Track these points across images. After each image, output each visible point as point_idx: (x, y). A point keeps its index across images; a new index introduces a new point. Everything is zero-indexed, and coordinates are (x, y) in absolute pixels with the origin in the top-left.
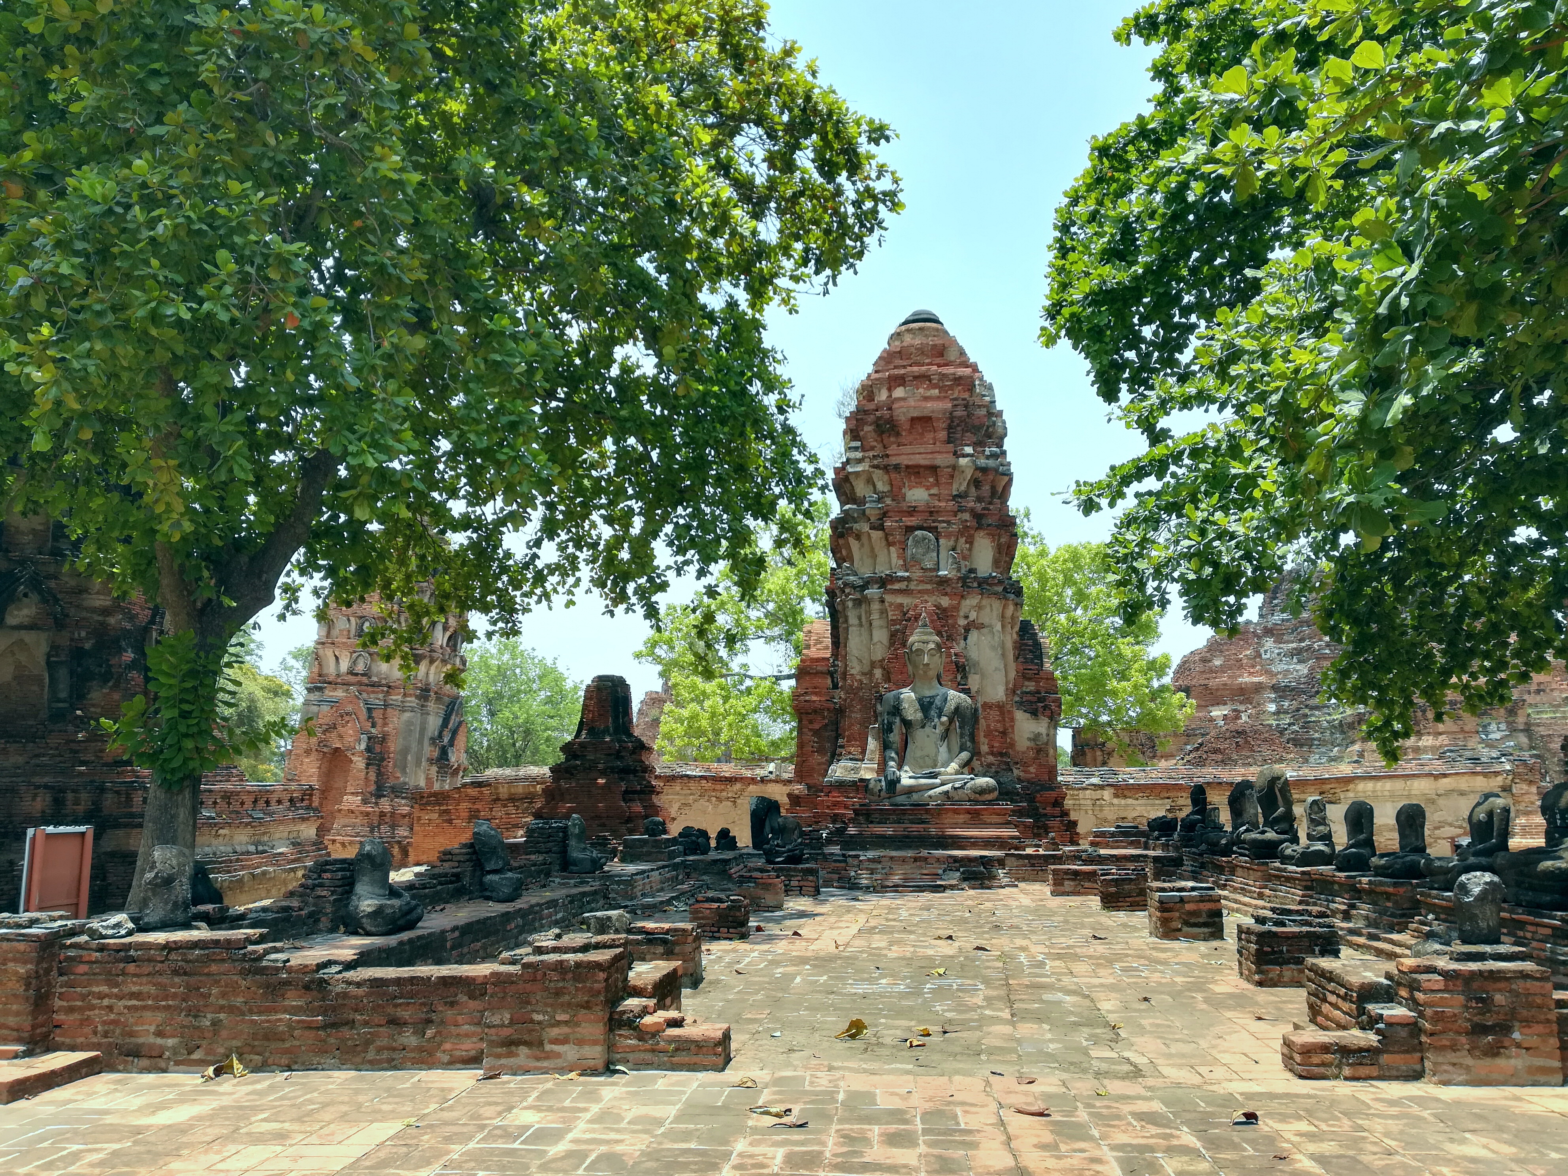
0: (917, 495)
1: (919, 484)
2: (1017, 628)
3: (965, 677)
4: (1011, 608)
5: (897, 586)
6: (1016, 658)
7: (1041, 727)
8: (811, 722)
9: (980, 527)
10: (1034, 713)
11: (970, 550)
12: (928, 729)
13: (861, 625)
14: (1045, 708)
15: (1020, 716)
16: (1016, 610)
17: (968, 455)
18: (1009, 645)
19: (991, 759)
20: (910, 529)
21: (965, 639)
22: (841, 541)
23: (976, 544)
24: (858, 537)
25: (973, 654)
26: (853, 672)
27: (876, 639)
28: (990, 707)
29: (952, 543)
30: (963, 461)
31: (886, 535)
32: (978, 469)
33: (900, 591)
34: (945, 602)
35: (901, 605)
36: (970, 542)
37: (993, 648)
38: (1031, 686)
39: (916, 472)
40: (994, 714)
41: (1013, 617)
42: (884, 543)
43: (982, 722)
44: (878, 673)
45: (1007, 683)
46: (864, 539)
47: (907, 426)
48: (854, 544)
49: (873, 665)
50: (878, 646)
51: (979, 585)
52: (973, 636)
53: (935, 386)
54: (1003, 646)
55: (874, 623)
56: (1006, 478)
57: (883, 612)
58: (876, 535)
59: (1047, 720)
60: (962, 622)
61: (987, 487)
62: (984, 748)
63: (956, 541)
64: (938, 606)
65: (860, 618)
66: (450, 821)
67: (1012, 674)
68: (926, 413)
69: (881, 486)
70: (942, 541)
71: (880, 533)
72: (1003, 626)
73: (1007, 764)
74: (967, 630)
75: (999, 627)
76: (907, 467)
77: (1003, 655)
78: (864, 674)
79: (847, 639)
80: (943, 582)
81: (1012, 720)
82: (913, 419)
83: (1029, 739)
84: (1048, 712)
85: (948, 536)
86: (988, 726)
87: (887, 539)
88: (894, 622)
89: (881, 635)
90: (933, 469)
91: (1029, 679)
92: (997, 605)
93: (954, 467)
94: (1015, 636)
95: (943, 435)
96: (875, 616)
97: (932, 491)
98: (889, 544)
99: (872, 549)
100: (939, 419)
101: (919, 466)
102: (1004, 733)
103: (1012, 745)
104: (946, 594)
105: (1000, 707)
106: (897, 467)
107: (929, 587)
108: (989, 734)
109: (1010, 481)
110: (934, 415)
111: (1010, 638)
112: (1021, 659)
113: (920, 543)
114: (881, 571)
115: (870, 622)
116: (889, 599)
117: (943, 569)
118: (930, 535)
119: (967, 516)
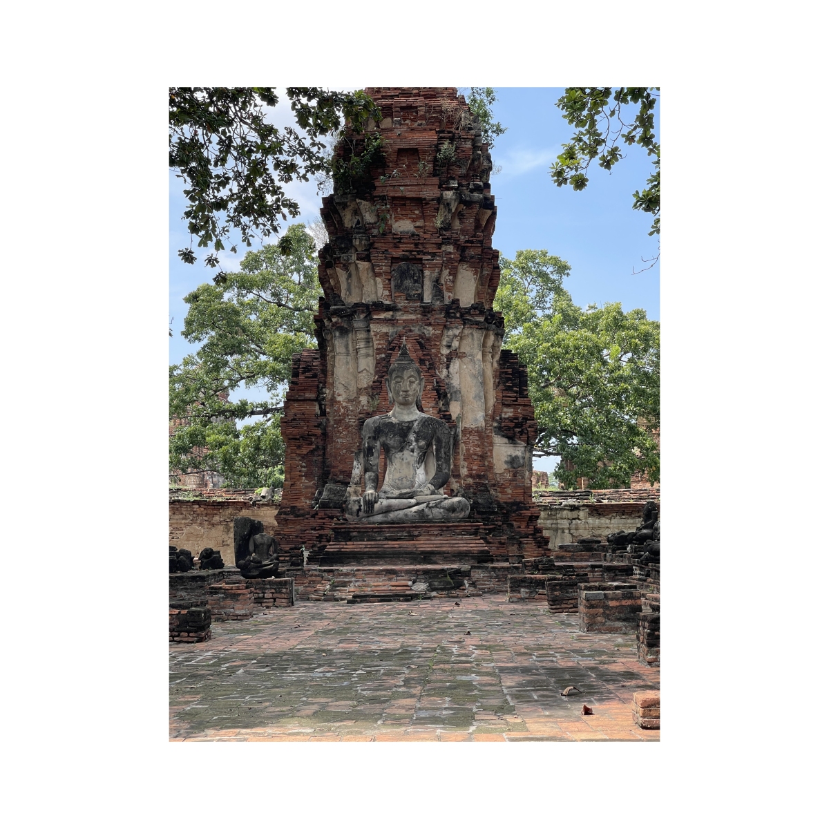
0: (404, 226)
1: (406, 216)
2: (497, 357)
3: (447, 404)
4: (492, 338)
5: (382, 316)
6: (496, 385)
7: (518, 451)
8: (299, 447)
9: (463, 259)
10: (512, 439)
11: (453, 281)
12: (406, 453)
13: (348, 354)
14: (521, 433)
15: (498, 440)
16: (496, 340)
17: (452, 189)
18: (489, 373)
19: (470, 481)
20: (395, 260)
21: (448, 367)
22: (329, 271)
23: (460, 276)
24: (346, 267)
25: (455, 382)
26: (339, 399)
27: (362, 367)
28: (470, 433)
29: (435, 274)
30: (449, 195)
31: (373, 265)
32: (462, 202)
33: (386, 321)
34: (429, 331)
35: (386, 334)
36: (454, 273)
37: (474, 376)
38: (509, 413)
39: (401, 203)
40: (474, 438)
41: (493, 346)
42: (371, 274)
43: (463, 447)
44: (364, 398)
45: (486, 410)
46: (352, 268)
47: (394, 157)
48: (342, 275)
49: (360, 391)
50: (364, 374)
51: (462, 315)
52: (455, 366)
53: (423, 117)
54: (483, 375)
55: (362, 352)
56: (490, 212)
57: (368, 341)
58: (363, 265)
59: (524, 444)
60: (445, 351)
61: (472, 220)
62: (464, 472)
63: (440, 273)
64: (422, 336)
65: (347, 347)
67: (492, 401)
68: (412, 145)
70: (427, 273)
71: (367, 264)
72: (484, 355)
73: (485, 485)
74: (449, 359)
75: (480, 356)
76: (394, 198)
77: (483, 383)
78: (350, 401)
79: (333, 366)
80: (427, 310)
81: (491, 444)
82: (401, 152)
83: (506, 462)
84: (524, 437)
85: (433, 267)
86: (468, 450)
87: (373, 270)
88: (379, 351)
89: (367, 364)
90: (419, 201)
91: (508, 406)
92: (478, 335)
93: (439, 200)
94: (495, 365)
95: (428, 168)
96: (362, 345)
97: (418, 224)
98: (376, 275)
99: (359, 280)
100: (425, 152)
101: (404, 198)
102: (483, 457)
103: (491, 467)
104: (430, 324)
105: (479, 432)
106: (383, 198)
107: (413, 317)
108: (468, 457)
109: (494, 214)
110: (420, 147)
111: (490, 368)
112: (501, 387)
113: (404, 274)
114: (368, 299)
115: (357, 351)
116: (373, 327)
117: (427, 298)
118: (415, 268)
119: (451, 248)
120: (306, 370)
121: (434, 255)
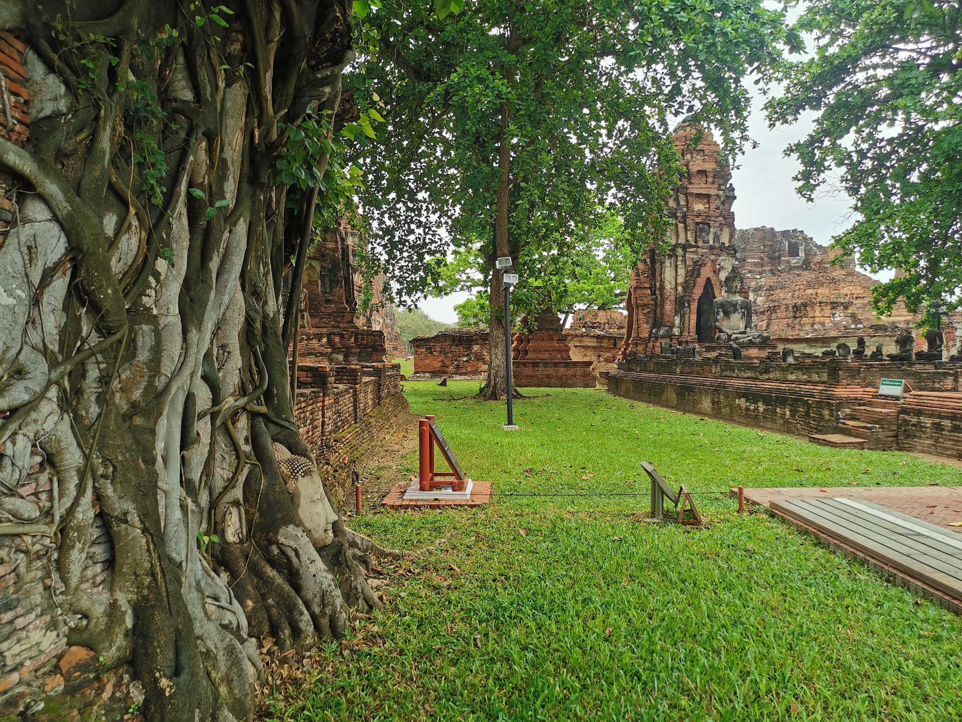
0: (699, 207)
1: (700, 203)
5: (692, 250)
9: (726, 224)
11: (721, 234)
12: (736, 314)
13: (671, 267)
17: (722, 190)
20: (697, 224)
21: (718, 274)
26: (665, 287)
27: (679, 273)
29: (715, 231)
30: (720, 193)
31: (686, 226)
32: (726, 197)
33: (693, 252)
34: (713, 257)
35: (693, 258)
36: (721, 230)
39: (699, 197)
42: (683, 229)
44: (680, 288)
47: (696, 175)
49: (678, 285)
50: (680, 276)
51: (725, 250)
53: (706, 155)
55: (679, 266)
57: (684, 261)
60: (718, 267)
61: (728, 205)
64: (709, 259)
65: (671, 263)
66: (431, 353)
68: (704, 168)
69: (682, 202)
70: (711, 230)
71: (682, 225)
74: (719, 270)
76: (695, 194)
78: (672, 289)
79: (662, 272)
80: (712, 248)
82: (699, 172)
85: (714, 227)
87: (685, 228)
88: (689, 266)
89: (681, 272)
90: (708, 196)
93: (717, 195)
95: (710, 180)
96: (680, 263)
97: (707, 206)
98: (687, 230)
99: (677, 232)
100: (709, 172)
101: (700, 194)
104: (713, 254)
106: (691, 194)
107: (705, 250)
110: (707, 170)
113: (702, 230)
114: (682, 240)
115: (676, 266)
116: (688, 255)
117: (711, 243)
118: (706, 227)
119: (721, 219)
120: (643, 273)
121: (715, 221)
